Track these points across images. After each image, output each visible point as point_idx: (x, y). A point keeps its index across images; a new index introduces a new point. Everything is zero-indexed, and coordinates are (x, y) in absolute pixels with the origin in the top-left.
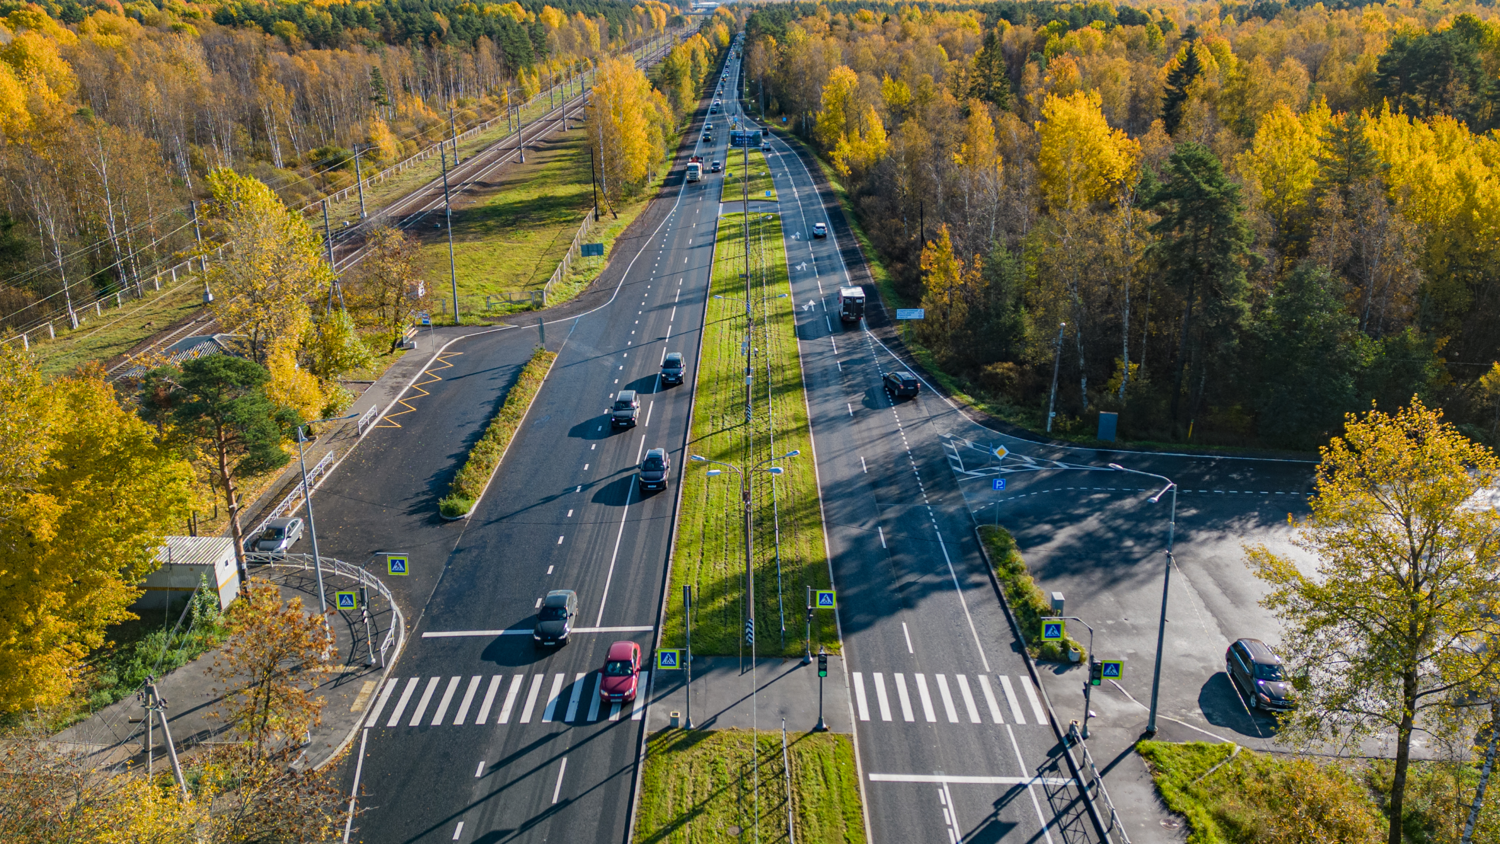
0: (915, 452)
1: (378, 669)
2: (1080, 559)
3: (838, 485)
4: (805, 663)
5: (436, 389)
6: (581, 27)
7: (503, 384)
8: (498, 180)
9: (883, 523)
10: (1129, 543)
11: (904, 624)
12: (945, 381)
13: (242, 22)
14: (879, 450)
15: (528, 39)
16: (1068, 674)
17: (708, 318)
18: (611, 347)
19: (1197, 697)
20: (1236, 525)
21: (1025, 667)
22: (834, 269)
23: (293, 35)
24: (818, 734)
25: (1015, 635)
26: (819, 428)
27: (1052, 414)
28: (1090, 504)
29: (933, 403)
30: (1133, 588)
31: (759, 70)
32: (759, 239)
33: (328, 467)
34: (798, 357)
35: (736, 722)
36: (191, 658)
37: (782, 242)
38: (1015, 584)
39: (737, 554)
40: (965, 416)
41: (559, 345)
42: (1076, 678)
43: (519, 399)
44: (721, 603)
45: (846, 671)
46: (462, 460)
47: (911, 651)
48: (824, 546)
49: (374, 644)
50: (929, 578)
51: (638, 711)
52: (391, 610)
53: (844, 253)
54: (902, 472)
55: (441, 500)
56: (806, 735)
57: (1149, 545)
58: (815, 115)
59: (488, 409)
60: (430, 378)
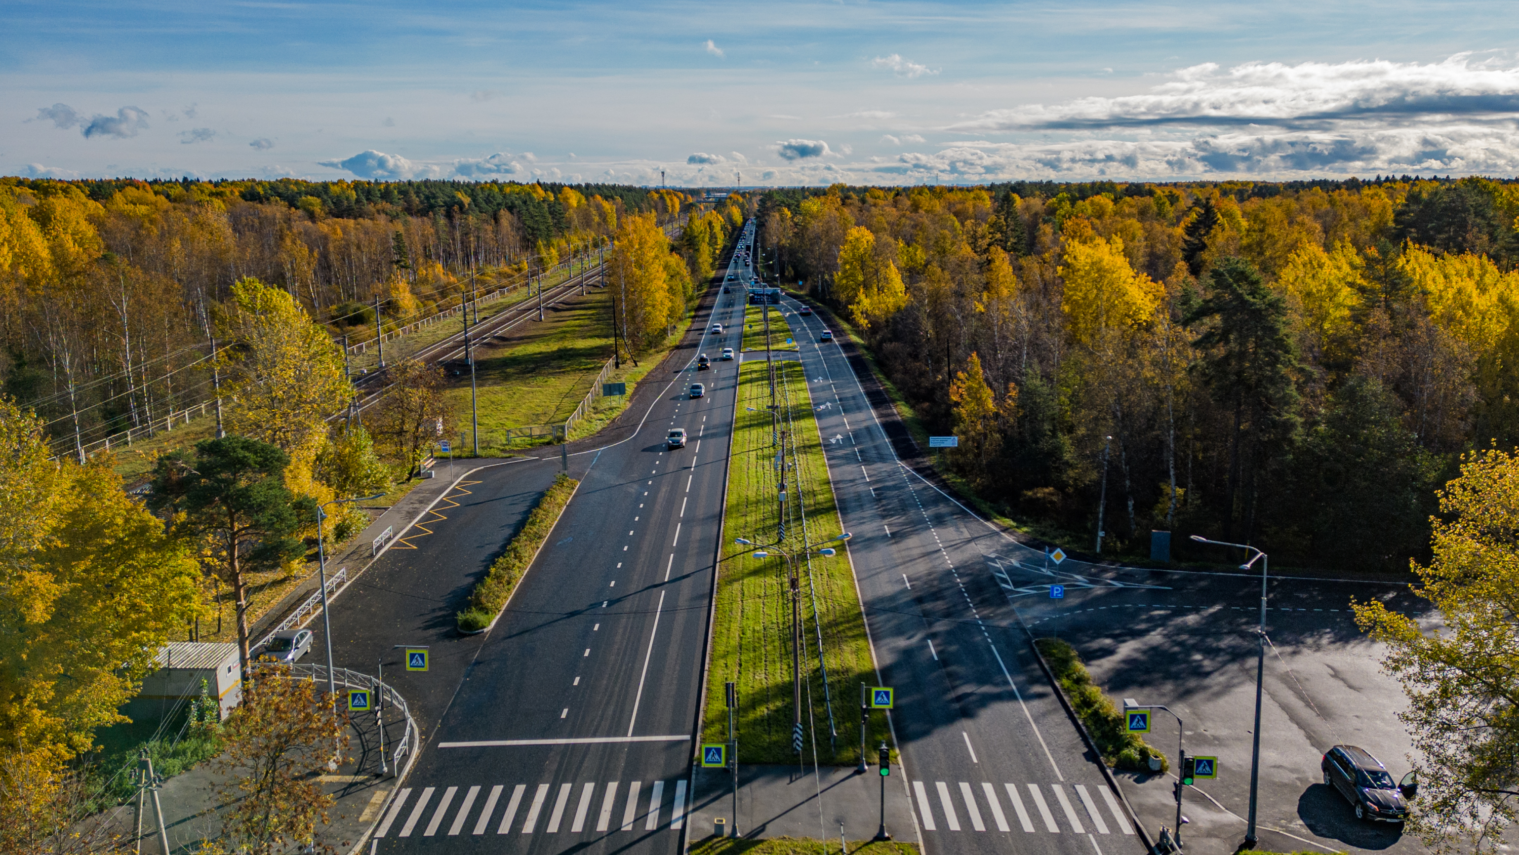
0: (961, 570)
1: (390, 778)
2: (1148, 671)
3: (881, 600)
4: (860, 772)
5: (453, 514)
6: (599, 207)
7: (525, 509)
8: (517, 335)
9: (933, 636)
10: (1198, 657)
11: (965, 734)
12: (985, 507)
13: (268, 199)
14: (921, 568)
15: (547, 215)
16: (1149, 783)
17: (734, 449)
18: (635, 476)
19: (1296, 809)
20: (1310, 641)
21: (1101, 777)
22: (859, 408)
23: (317, 209)
24: (880, 843)
25: (1087, 744)
26: (855, 547)
27: (1101, 534)
28: (1151, 619)
29: (974, 525)
30: (1209, 700)
31: (775, 240)
32: (782, 382)
33: (339, 585)
34: (829, 483)
35: (788, 832)
36: (186, 768)
37: (805, 385)
38: (1082, 694)
39: (778, 665)
40: (1008, 538)
41: (581, 474)
42: (1160, 788)
43: (542, 521)
44: (762, 711)
45: (905, 779)
46: (480, 577)
47: (975, 761)
48: (871, 658)
49: (386, 753)
50: (986, 689)
51: (677, 820)
52: (404, 720)
53: (869, 394)
54: (947, 589)
55: (459, 613)
56: (867, 844)
57: (1220, 659)
58: (832, 276)
59: (508, 531)
60: (448, 504)
